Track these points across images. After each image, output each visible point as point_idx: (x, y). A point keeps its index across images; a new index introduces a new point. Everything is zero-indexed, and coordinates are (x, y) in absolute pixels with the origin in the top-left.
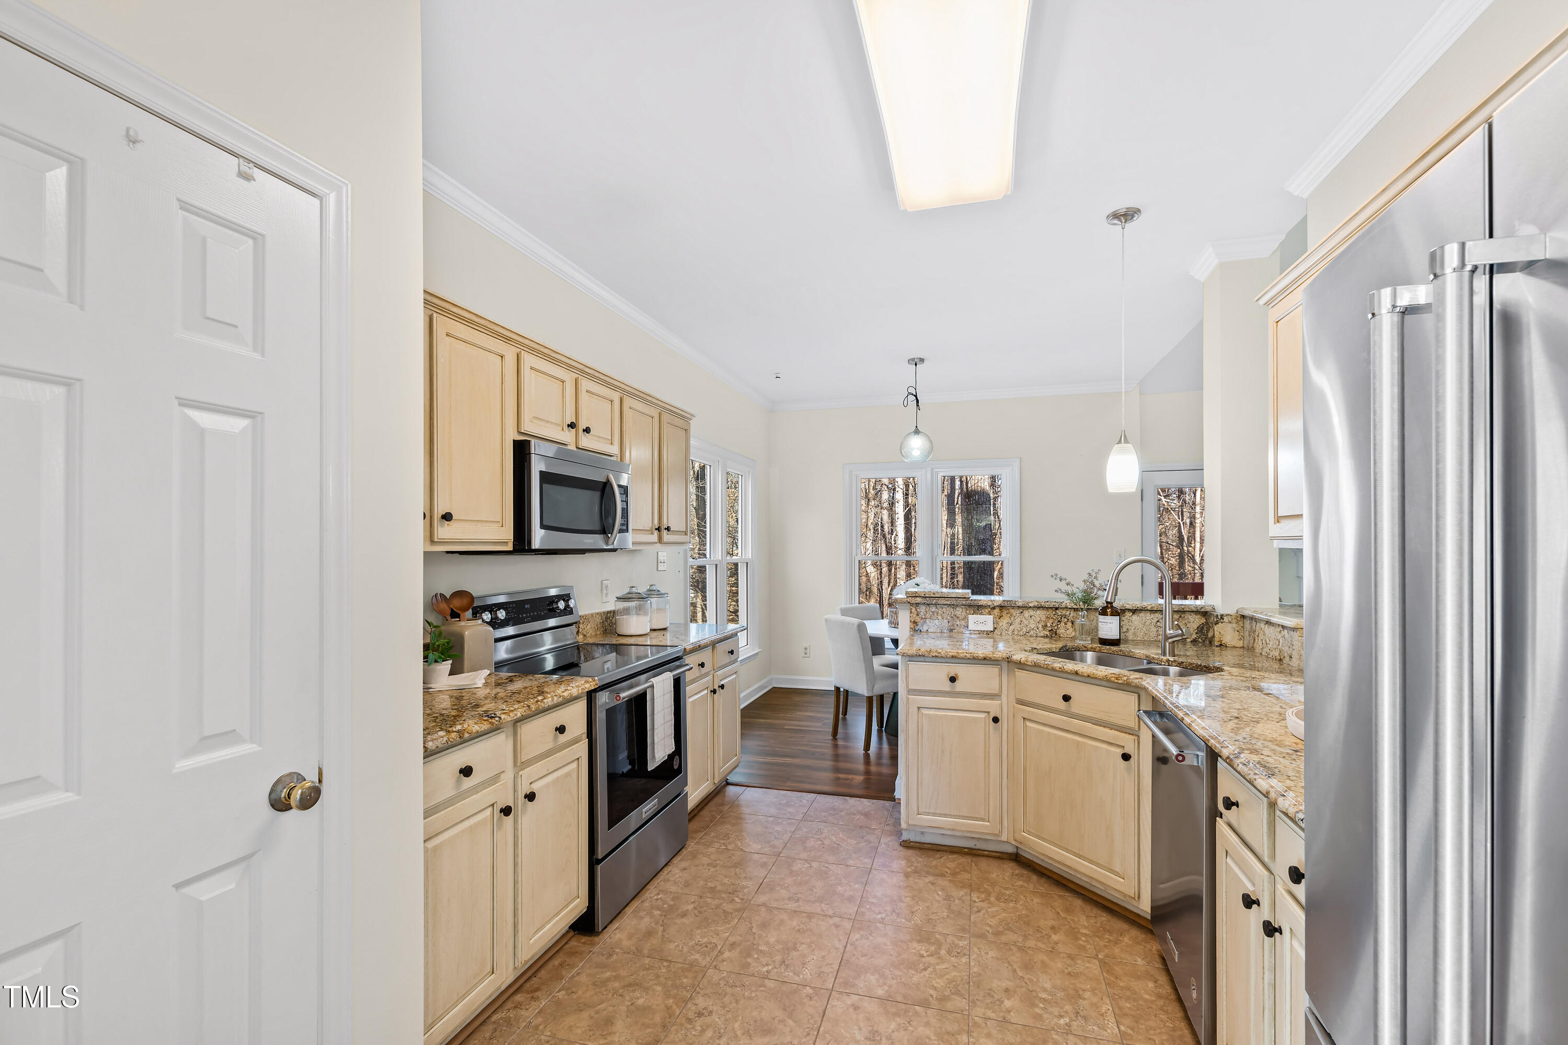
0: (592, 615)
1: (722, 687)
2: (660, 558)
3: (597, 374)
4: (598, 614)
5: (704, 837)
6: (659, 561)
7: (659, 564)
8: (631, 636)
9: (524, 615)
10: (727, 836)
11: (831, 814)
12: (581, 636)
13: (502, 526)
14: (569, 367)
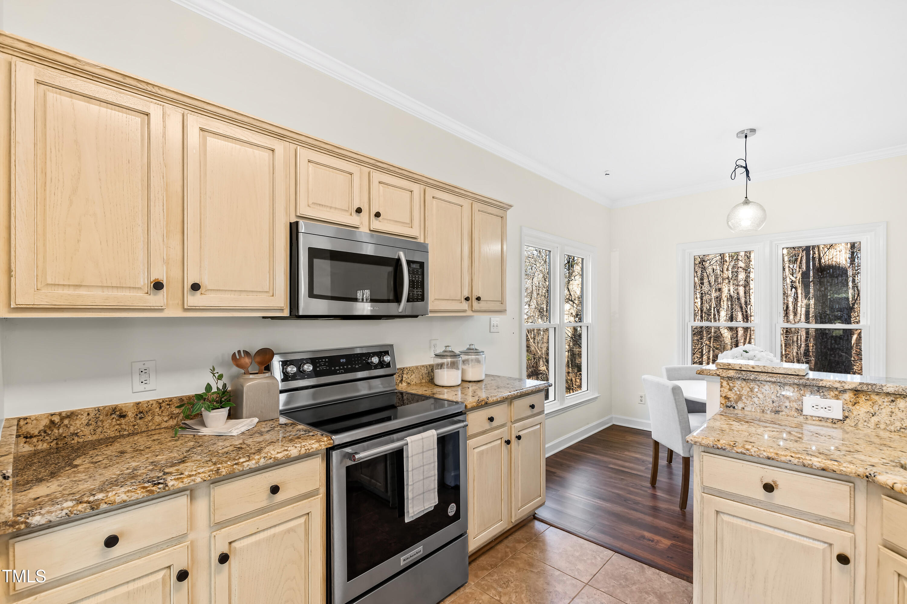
0: (417, 367)
1: (519, 438)
2: (492, 323)
3: (392, 168)
4: (423, 366)
5: (486, 578)
6: (492, 325)
7: (492, 328)
8: (443, 386)
9: (337, 368)
10: (507, 584)
11: (621, 584)
12: (404, 384)
13: (273, 296)
14: (359, 162)
